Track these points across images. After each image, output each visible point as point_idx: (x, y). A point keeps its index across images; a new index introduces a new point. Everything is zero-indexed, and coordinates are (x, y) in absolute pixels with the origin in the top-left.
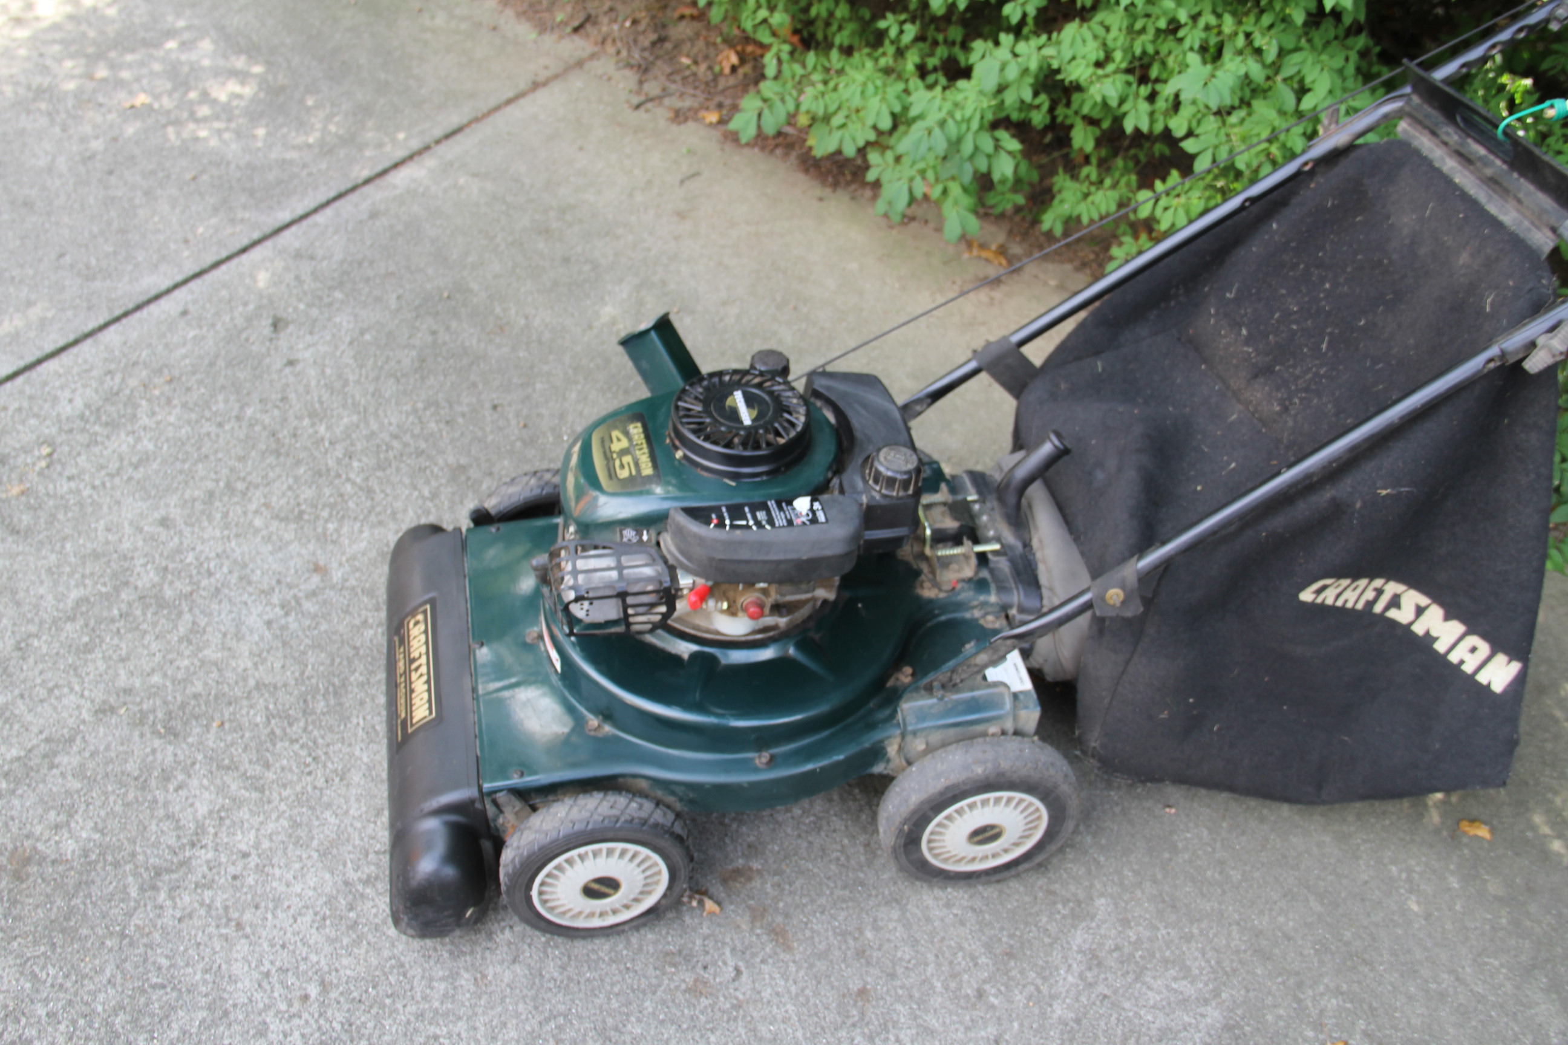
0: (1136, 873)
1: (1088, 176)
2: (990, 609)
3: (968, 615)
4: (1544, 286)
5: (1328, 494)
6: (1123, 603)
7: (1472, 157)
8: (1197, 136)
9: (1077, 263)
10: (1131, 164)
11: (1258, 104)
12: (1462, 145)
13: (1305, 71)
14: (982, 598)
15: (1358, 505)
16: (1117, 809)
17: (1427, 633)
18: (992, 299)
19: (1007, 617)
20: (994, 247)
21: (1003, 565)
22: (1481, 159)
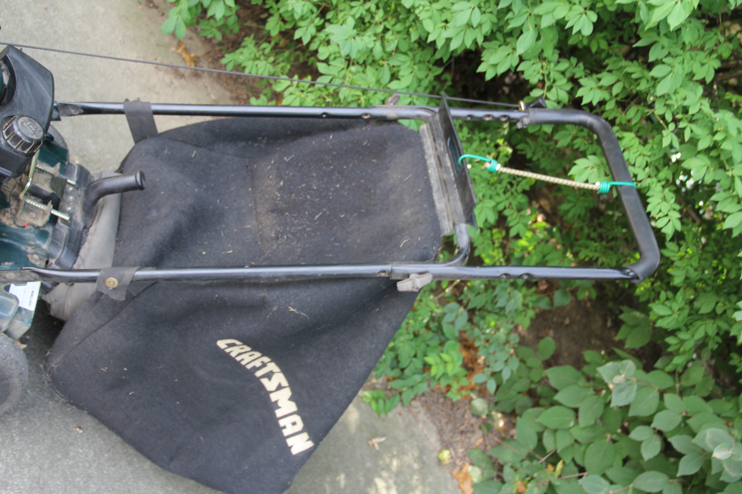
0: (33, 457)
1: (264, 49)
2: (39, 252)
3: (23, 248)
4: (433, 250)
5: (263, 293)
6: (114, 289)
7: (443, 164)
8: (329, 65)
9: (234, 95)
10: (292, 59)
11: (369, 69)
12: (442, 155)
13: (402, 68)
14: (38, 242)
15: (275, 309)
16: (47, 414)
17: (276, 402)
18: (172, 83)
19: (47, 262)
20: (193, 55)
21: (64, 230)
22: (446, 167)
